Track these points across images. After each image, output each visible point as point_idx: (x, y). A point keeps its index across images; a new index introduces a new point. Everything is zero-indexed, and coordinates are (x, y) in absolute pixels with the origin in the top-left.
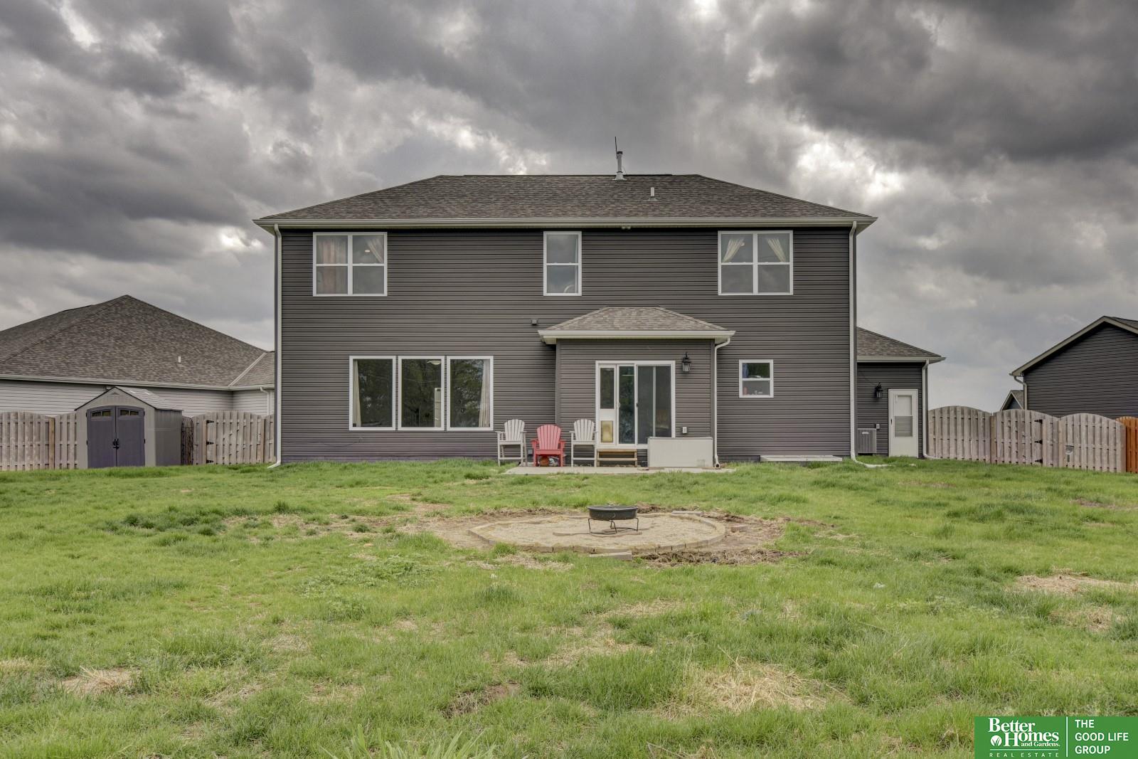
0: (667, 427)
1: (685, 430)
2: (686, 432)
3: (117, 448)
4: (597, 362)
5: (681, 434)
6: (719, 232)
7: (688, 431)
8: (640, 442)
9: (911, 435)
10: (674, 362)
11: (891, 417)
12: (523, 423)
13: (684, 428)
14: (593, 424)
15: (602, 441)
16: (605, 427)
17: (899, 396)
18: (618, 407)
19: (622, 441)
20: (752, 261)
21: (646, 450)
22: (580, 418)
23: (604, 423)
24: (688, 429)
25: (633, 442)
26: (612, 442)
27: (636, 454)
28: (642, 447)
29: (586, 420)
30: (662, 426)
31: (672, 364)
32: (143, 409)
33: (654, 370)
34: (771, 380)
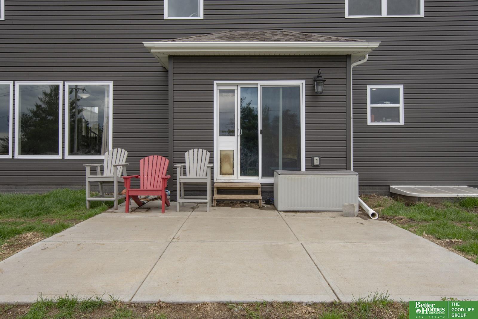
0: (296, 158)
1: (317, 161)
2: (318, 164)
4: (215, 82)
5: (311, 166)
7: (320, 163)
8: (264, 175)
10: (304, 82)
12: (126, 153)
13: (315, 158)
14: (209, 154)
15: (221, 173)
16: (225, 157)
18: (239, 134)
19: (244, 172)
21: (272, 184)
22: (193, 147)
23: (223, 153)
24: (320, 160)
25: (257, 174)
26: (233, 174)
27: (259, 190)
28: (268, 180)
29: (200, 150)
30: (290, 156)
31: (302, 84)
33: (281, 91)
34: (401, 105)
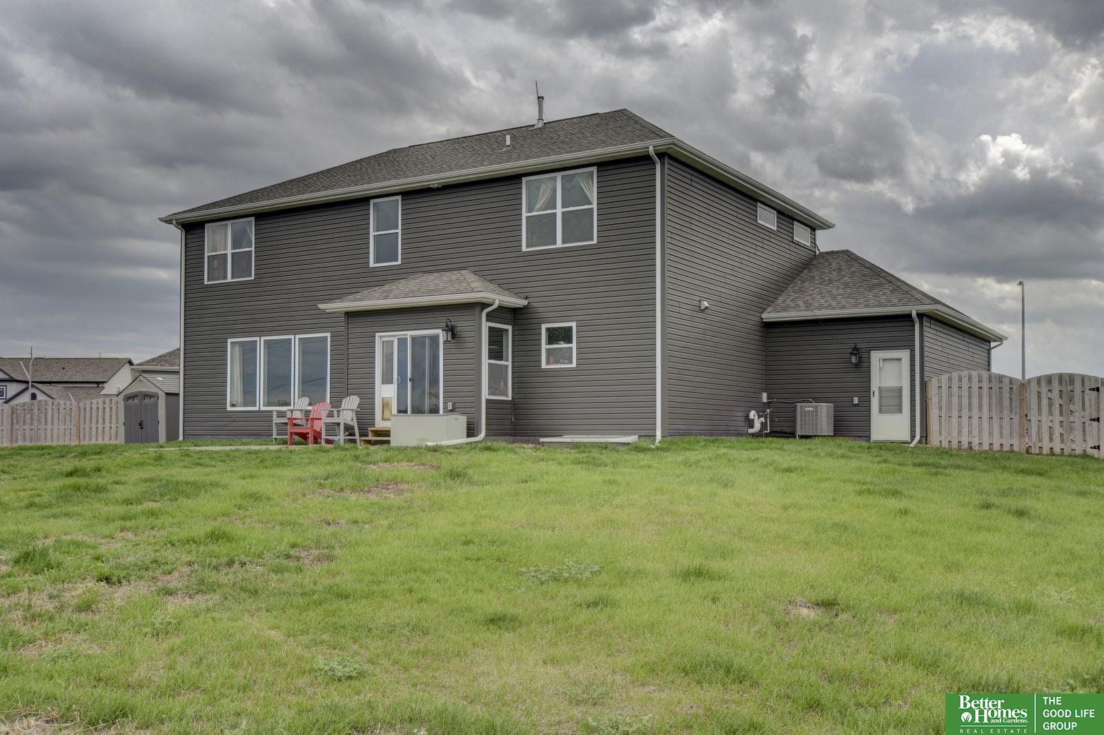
0: (436, 403)
2: (451, 408)
3: (142, 428)
4: (377, 335)
5: (447, 411)
6: (523, 178)
7: (453, 407)
9: (900, 411)
10: (441, 331)
11: (874, 387)
13: (449, 404)
16: (386, 404)
17: (884, 360)
18: (396, 382)
20: (555, 208)
23: (383, 400)
30: (432, 402)
31: (440, 333)
32: (157, 394)
34: (574, 345)
